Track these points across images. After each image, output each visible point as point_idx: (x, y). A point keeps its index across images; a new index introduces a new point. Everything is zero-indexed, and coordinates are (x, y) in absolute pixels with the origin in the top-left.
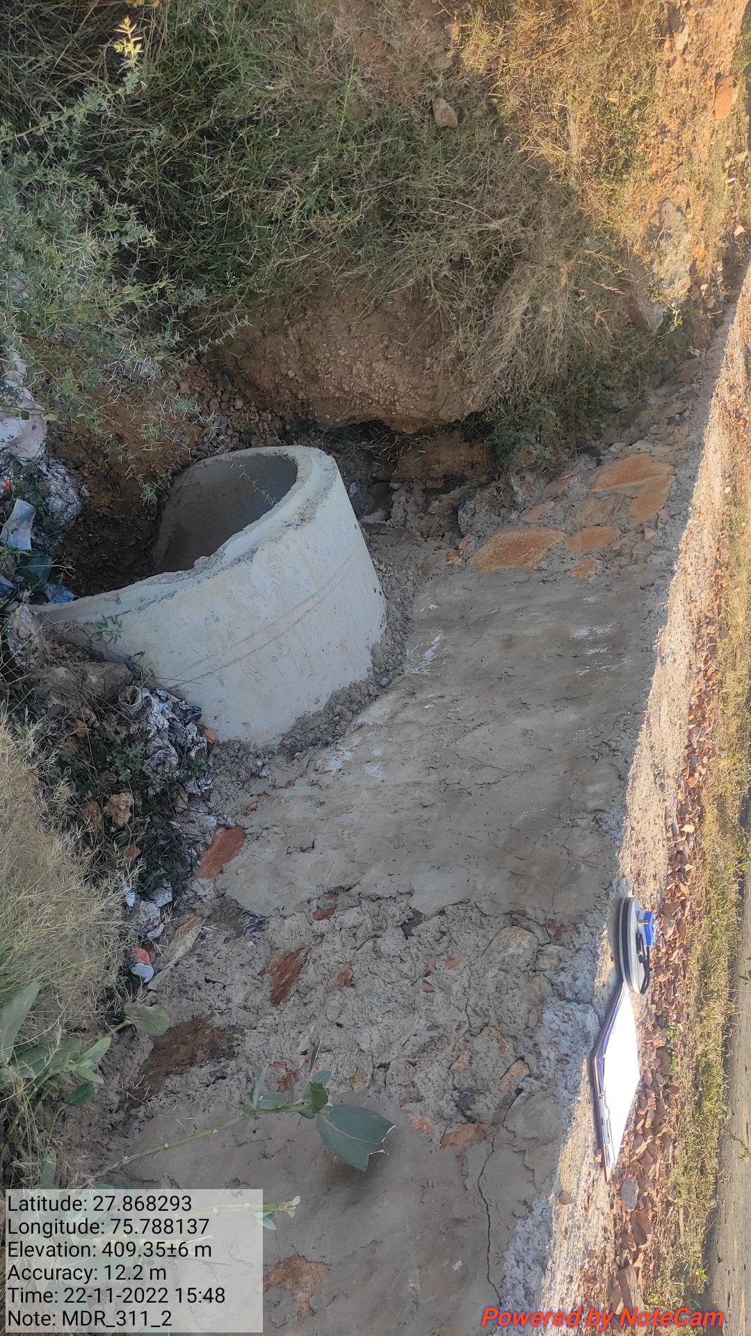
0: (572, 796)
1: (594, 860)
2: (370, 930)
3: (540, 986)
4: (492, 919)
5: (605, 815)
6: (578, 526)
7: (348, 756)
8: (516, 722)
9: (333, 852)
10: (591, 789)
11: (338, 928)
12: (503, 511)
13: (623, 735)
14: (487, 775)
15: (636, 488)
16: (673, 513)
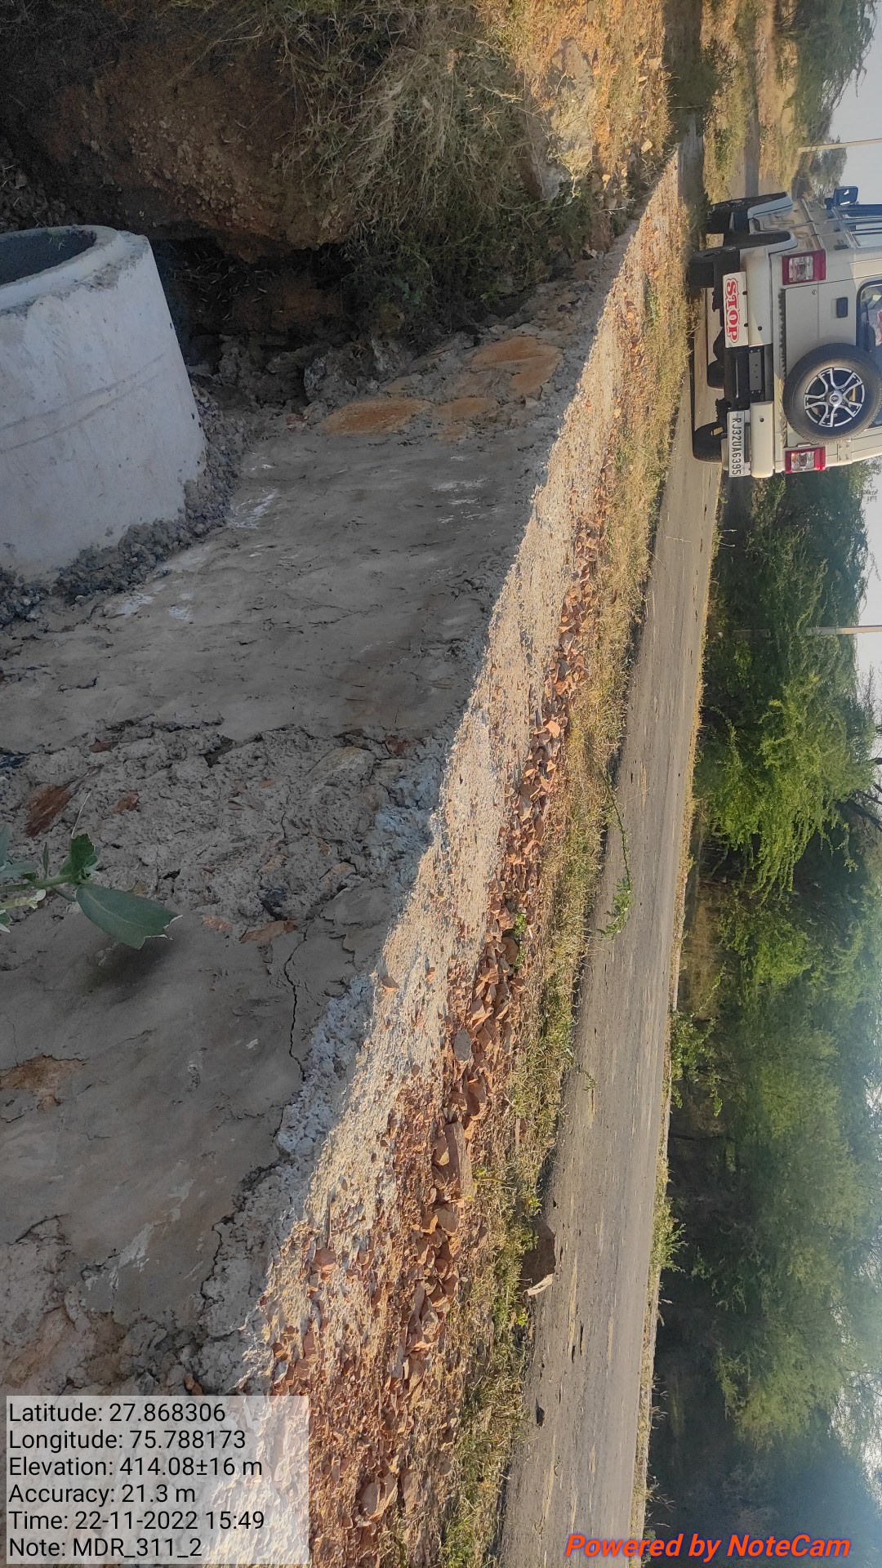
0: (425, 629)
1: (448, 682)
2: (164, 759)
3: (375, 795)
4: (320, 741)
5: (463, 643)
6: (449, 398)
7: (148, 600)
8: (362, 565)
9: (121, 688)
10: (449, 622)
11: (122, 759)
12: (360, 379)
13: (489, 573)
14: (323, 615)
15: (518, 365)
16: (558, 386)
